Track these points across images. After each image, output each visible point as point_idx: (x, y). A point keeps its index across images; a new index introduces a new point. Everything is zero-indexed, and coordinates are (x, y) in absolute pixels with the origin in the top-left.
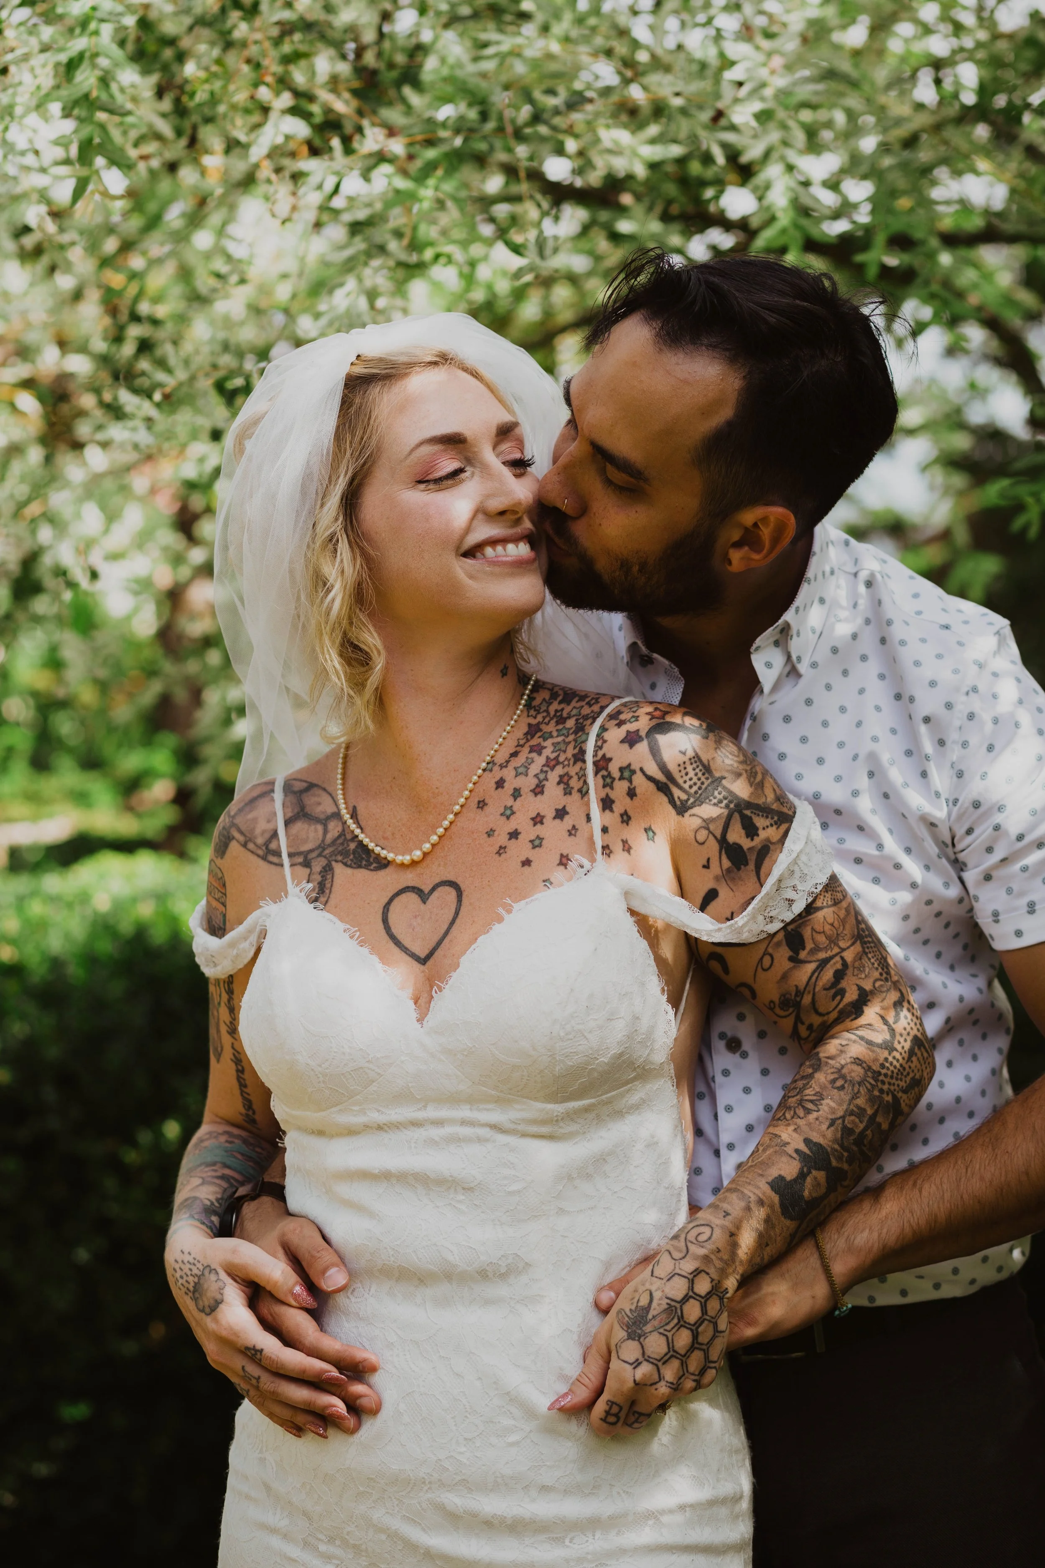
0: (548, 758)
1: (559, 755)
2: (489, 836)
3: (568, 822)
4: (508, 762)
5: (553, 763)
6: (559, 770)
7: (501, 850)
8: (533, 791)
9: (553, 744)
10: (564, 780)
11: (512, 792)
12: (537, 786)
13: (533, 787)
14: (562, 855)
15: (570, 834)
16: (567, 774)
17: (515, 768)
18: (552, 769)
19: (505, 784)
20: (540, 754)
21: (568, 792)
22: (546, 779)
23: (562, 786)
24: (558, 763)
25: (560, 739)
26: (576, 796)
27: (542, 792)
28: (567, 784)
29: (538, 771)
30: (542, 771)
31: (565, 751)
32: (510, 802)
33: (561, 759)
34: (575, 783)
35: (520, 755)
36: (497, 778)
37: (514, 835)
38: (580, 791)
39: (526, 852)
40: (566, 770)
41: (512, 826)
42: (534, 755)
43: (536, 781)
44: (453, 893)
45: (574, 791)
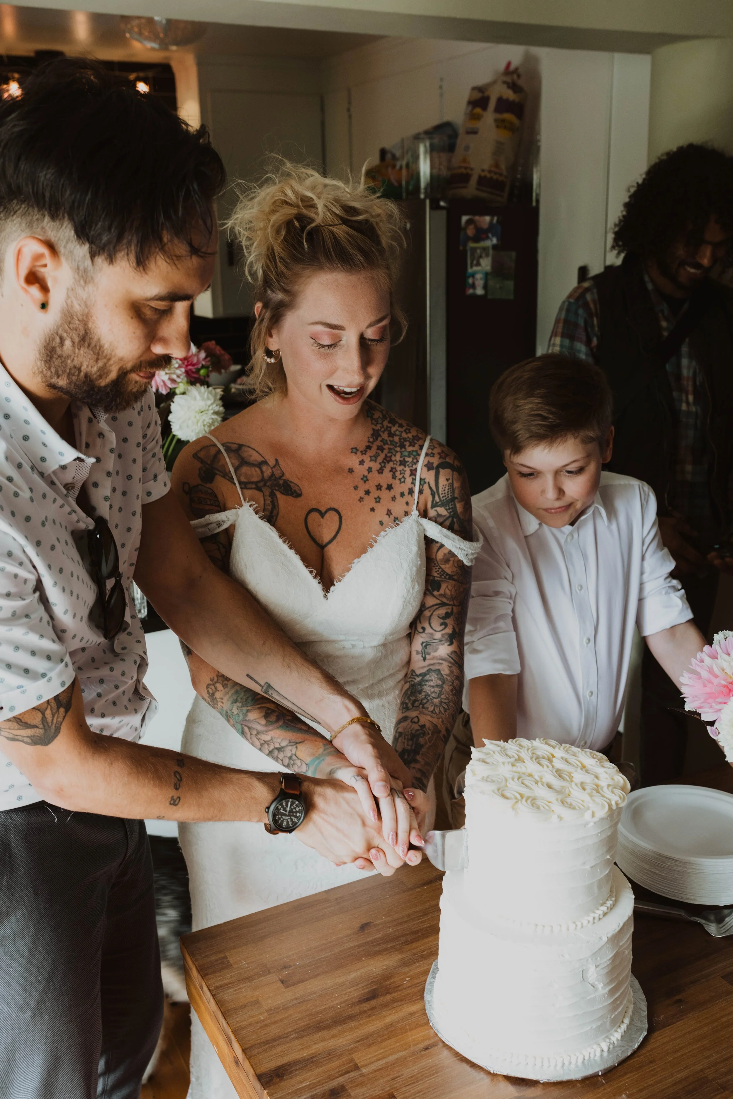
0: (386, 455)
1: (391, 456)
2: (355, 489)
3: (392, 493)
4: (366, 451)
5: (388, 459)
6: (391, 464)
7: (361, 499)
8: (378, 471)
9: (389, 448)
10: (393, 470)
11: (367, 468)
12: (380, 469)
13: (378, 469)
14: (388, 510)
15: (393, 500)
16: (395, 468)
17: (371, 457)
18: (388, 462)
19: (365, 464)
20: (382, 452)
21: (394, 477)
22: (385, 467)
23: (392, 473)
24: (391, 460)
25: (392, 447)
26: (398, 481)
27: (382, 473)
28: (394, 473)
29: (381, 461)
30: (383, 462)
31: (395, 456)
32: (366, 473)
33: (393, 458)
34: (398, 474)
35: (373, 449)
36: (360, 459)
37: (367, 492)
38: (400, 479)
39: (373, 504)
40: (395, 466)
41: (366, 487)
42: (379, 451)
43: (379, 466)
44: (336, 517)
45: (397, 479)
